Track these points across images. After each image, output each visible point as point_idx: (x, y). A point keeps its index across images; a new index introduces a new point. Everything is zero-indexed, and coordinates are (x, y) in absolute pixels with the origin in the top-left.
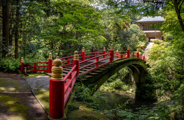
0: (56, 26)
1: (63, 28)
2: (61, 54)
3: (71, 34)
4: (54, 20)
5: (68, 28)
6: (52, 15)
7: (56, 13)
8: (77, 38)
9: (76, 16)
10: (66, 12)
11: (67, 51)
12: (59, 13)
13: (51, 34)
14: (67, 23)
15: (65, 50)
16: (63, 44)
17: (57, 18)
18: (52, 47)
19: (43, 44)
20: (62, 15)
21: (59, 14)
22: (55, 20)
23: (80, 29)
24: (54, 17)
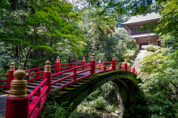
0: (24, 25)
1: (33, 30)
2: (29, 64)
3: (44, 39)
4: (21, 17)
5: (40, 31)
6: (19, 9)
7: (25, 7)
8: (51, 45)
9: (51, 15)
10: (39, 8)
11: (37, 60)
12: (30, 7)
13: (16, 36)
14: (39, 24)
15: (35, 59)
16: (32, 50)
17: (26, 14)
18: (17, 55)
19: (3, 49)
20: (33, 11)
21: (30, 9)
22: (23, 17)
23: (56, 33)
24: (22, 12)
